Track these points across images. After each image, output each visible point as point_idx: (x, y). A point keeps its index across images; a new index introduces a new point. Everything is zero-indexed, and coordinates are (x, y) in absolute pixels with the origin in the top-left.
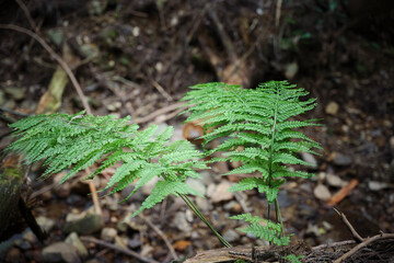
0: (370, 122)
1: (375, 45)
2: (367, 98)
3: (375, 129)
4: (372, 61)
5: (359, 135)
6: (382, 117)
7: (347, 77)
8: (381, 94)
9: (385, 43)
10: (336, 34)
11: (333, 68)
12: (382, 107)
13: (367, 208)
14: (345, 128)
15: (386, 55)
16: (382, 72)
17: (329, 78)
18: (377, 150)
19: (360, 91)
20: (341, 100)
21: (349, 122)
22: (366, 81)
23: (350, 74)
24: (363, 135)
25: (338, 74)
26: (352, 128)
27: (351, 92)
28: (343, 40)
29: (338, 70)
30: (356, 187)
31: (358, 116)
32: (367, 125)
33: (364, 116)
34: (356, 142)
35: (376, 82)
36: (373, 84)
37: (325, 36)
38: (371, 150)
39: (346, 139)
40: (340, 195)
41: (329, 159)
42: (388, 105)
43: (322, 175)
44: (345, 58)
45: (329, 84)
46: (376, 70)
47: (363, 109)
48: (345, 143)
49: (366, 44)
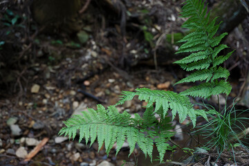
0: (62, 94)
1: (60, 42)
2: (59, 78)
3: (65, 98)
4: (59, 52)
5: (54, 104)
6: (69, 89)
7: (44, 66)
8: (67, 74)
9: (66, 40)
10: (31, 38)
11: (32, 61)
12: (69, 83)
13: (53, 158)
14: (45, 101)
15: (68, 47)
16: (68, 59)
17: (30, 69)
18: (64, 113)
19: (54, 74)
20: (41, 82)
21: (48, 96)
22: (57, 67)
23: (46, 63)
24: (57, 103)
25: (37, 65)
26: (50, 100)
27: (48, 76)
28: (37, 41)
29: (36, 62)
30: (47, 143)
31: (54, 91)
32: (60, 96)
33: (57, 90)
34: (52, 110)
35: (63, 66)
36: (62, 67)
37: (23, 40)
38: (61, 114)
39: (45, 109)
40: (34, 152)
41: (30, 126)
42: (72, 80)
43: (23, 140)
44: (40, 53)
45: (32, 72)
46: (63, 58)
47: (57, 86)
48: (44, 112)
49: (53, 42)
